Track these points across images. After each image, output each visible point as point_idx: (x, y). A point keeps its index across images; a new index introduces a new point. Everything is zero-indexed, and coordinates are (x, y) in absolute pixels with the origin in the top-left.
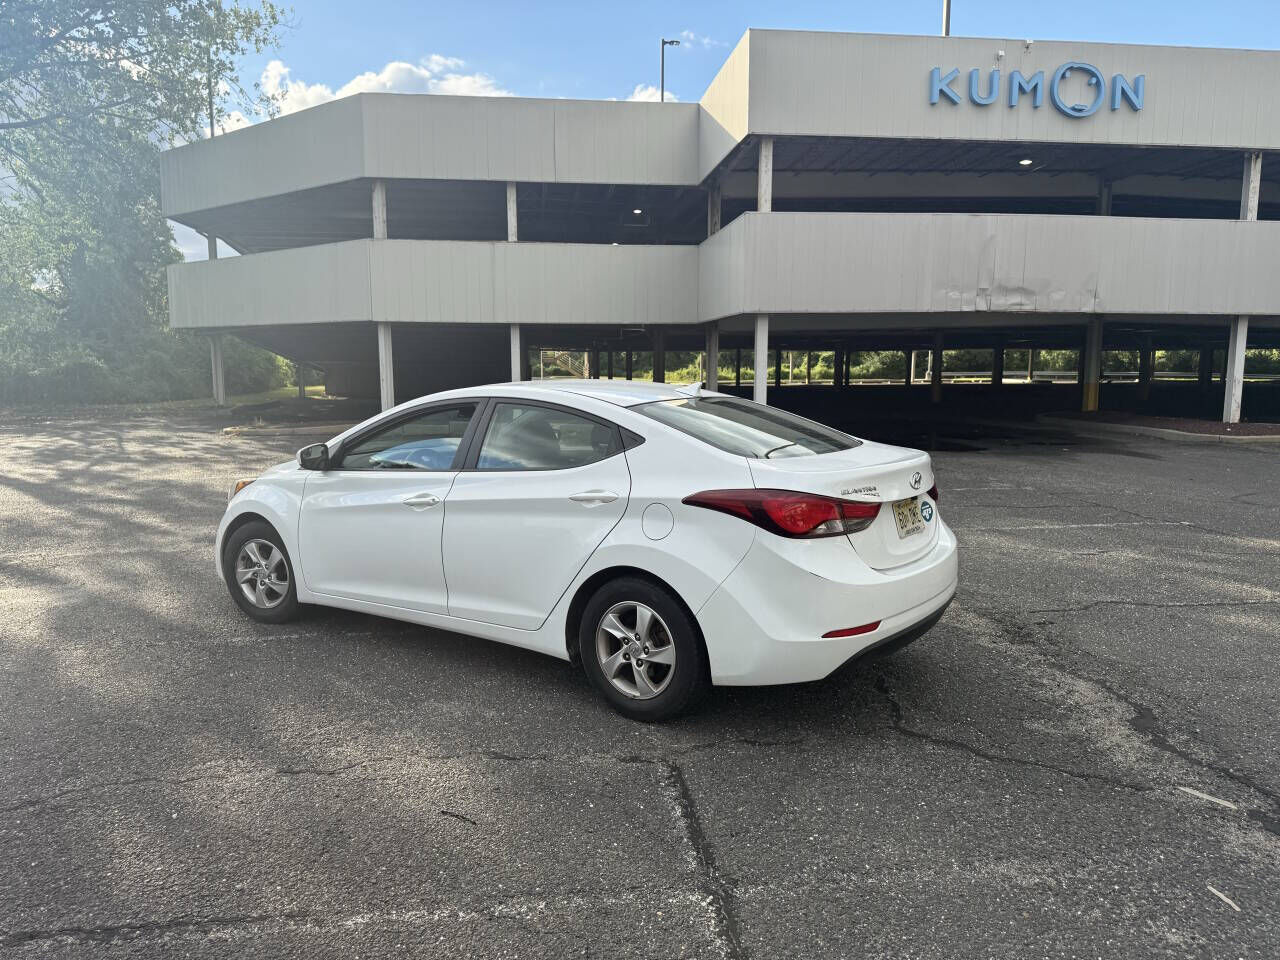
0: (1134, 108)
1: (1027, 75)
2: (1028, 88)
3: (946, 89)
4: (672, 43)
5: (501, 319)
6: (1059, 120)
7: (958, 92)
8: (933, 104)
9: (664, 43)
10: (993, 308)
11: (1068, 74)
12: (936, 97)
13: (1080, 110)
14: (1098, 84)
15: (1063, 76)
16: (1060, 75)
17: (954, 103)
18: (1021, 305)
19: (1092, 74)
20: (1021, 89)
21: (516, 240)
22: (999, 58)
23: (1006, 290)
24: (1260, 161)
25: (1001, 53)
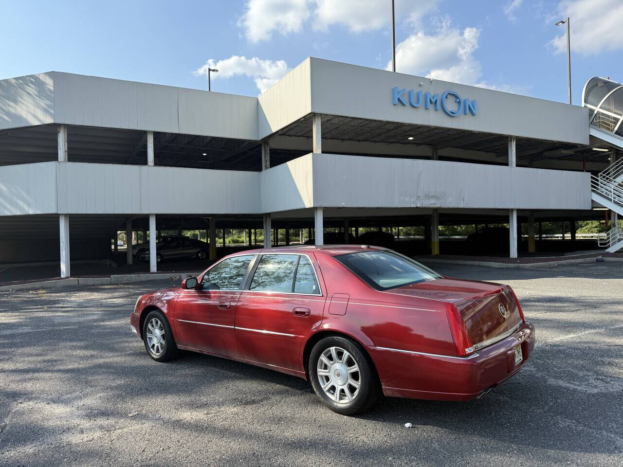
0: (473, 114)
1: (432, 94)
2: (433, 101)
3: (400, 98)
4: (214, 70)
5: (145, 211)
6: (445, 116)
7: (405, 100)
8: (395, 105)
9: (210, 70)
10: (424, 206)
11: (448, 96)
12: (397, 102)
13: (453, 113)
14: (459, 102)
15: (446, 97)
16: (445, 97)
17: (403, 105)
18: (435, 204)
19: (456, 97)
20: (431, 102)
21: (153, 165)
22: (420, 86)
23: (428, 197)
24: (515, 141)
25: (422, 83)
